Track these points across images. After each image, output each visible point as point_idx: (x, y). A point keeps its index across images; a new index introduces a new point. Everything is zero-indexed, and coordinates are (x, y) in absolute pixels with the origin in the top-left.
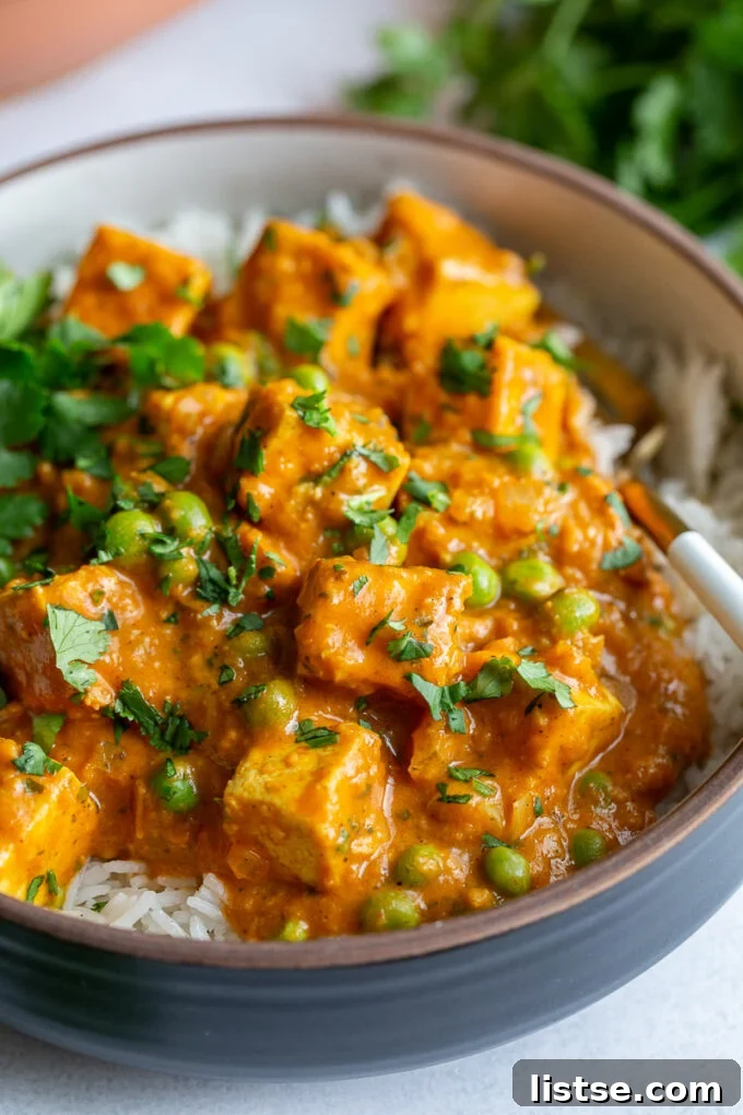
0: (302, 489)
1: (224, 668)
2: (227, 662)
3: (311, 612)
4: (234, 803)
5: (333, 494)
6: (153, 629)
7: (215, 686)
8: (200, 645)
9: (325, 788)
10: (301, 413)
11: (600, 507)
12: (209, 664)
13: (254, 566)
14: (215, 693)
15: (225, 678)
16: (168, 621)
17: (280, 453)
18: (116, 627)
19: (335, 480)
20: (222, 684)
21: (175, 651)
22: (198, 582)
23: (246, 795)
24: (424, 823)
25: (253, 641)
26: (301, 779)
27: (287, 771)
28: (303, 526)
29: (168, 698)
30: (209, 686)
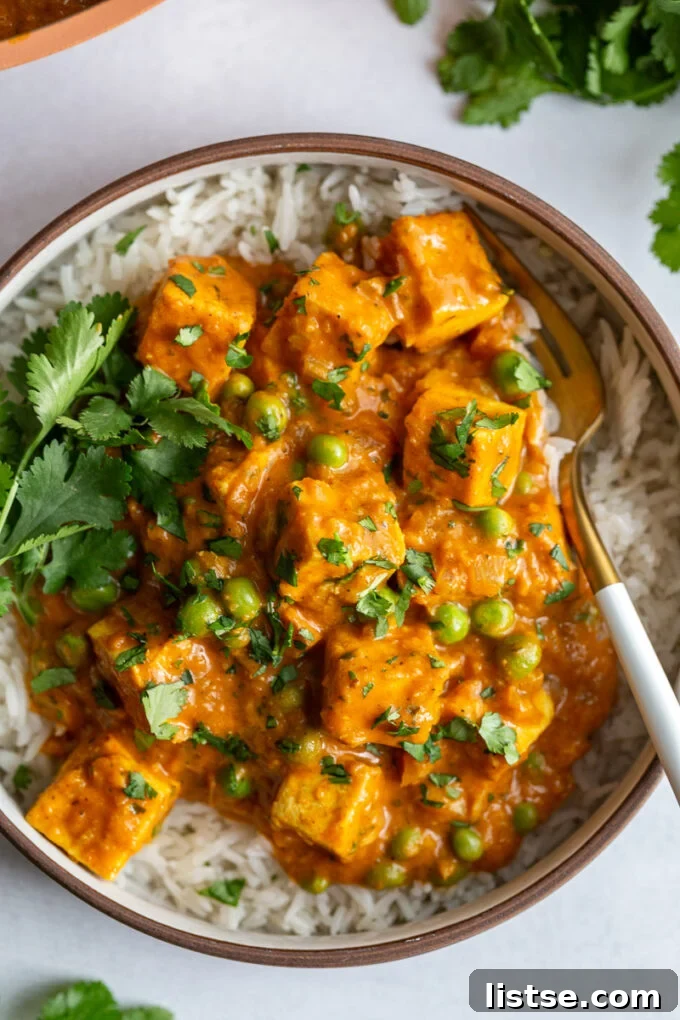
0: (325, 588)
1: (270, 718)
2: (272, 714)
3: (333, 706)
4: (278, 824)
5: (348, 591)
6: (219, 679)
7: (264, 729)
8: (252, 693)
9: (341, 828)
10: (325, 555)
11: (547, 557)
12: (259, 711)
13: (290, 641)
14: (263, 733)
15: (270, 724)
16: (228, 672)
17: (309, 572)
18: (191, 681)
19: (350, 582)
20: (268, 728)
21: (234, 694)
22: (250, 648)
23: (286, 820)
24: (410, 809)
25: (291, 698)
26: (325, 815)
27: (315, 804)
28: (326, 607)
29: (230, 733)
30: (259, 728)
